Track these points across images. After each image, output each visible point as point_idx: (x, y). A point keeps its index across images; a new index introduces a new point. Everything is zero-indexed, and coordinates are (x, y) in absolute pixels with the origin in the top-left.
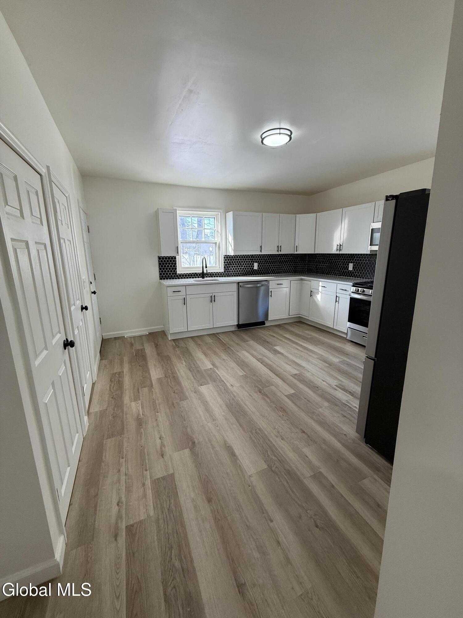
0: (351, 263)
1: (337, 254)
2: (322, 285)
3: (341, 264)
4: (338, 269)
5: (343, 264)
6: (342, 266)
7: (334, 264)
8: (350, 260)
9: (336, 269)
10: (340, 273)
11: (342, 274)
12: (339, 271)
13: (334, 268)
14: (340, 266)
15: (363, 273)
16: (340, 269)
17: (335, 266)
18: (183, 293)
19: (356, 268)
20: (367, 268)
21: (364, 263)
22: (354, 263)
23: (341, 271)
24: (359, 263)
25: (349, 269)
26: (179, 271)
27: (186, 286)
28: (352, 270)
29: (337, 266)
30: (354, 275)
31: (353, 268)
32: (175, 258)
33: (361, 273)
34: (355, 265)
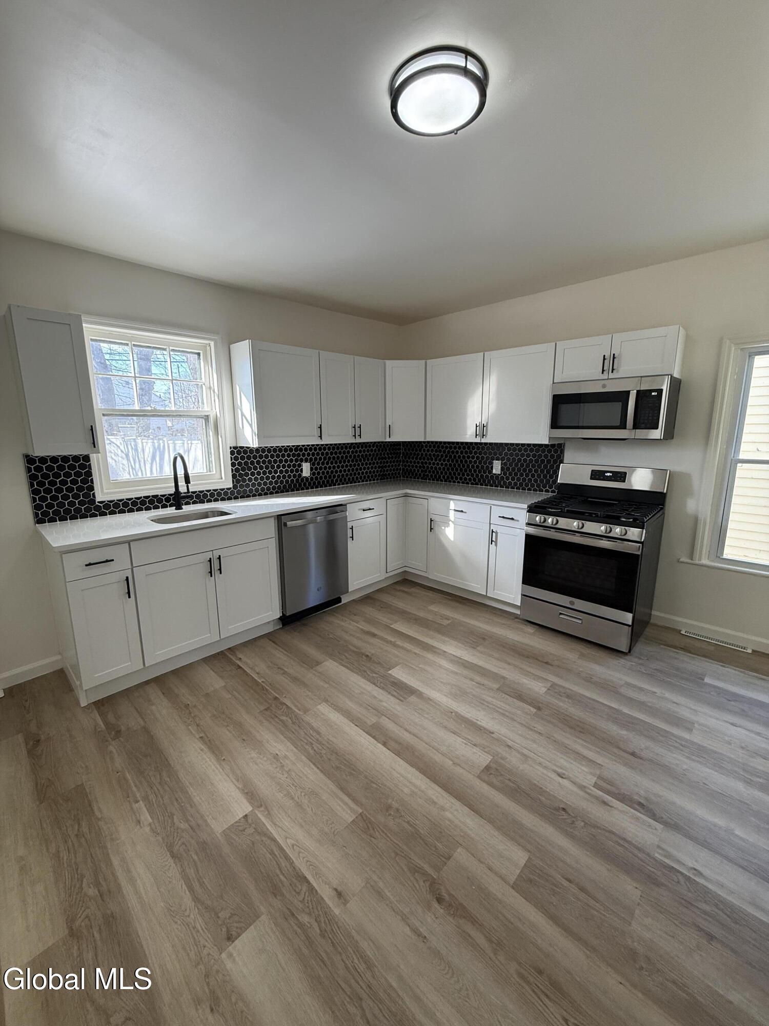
0: (498, 459)
1: (476, 443)
2: (455, 507)
3: (475, 462)
4: (470, 471)
5: (480, 463)
6: (478, 467)
7: (461, 461)
8: (495, 454)
9: (466, 471)
10: (475, 480)
11: (479, 480)
12: (472, 475)
13: (461, 470)
14: (473, 466)
15: (524, 480)
16: (475, 471)
17: (464, 466)
18: (122, 563)
19: (508, 469)
20: (530, 471)
21: (525, 460)
22: (502, 459)
23: (477, 476)
24: (514, 460)
25: (494, 471)
26: (102, 494)
27: (129, 542)
28: (500, 473)
29: (468, 466)
30: (505, 483)
31: (502, 469)
32: (87, 458)
33: (518, 479)
34: (505, 464)
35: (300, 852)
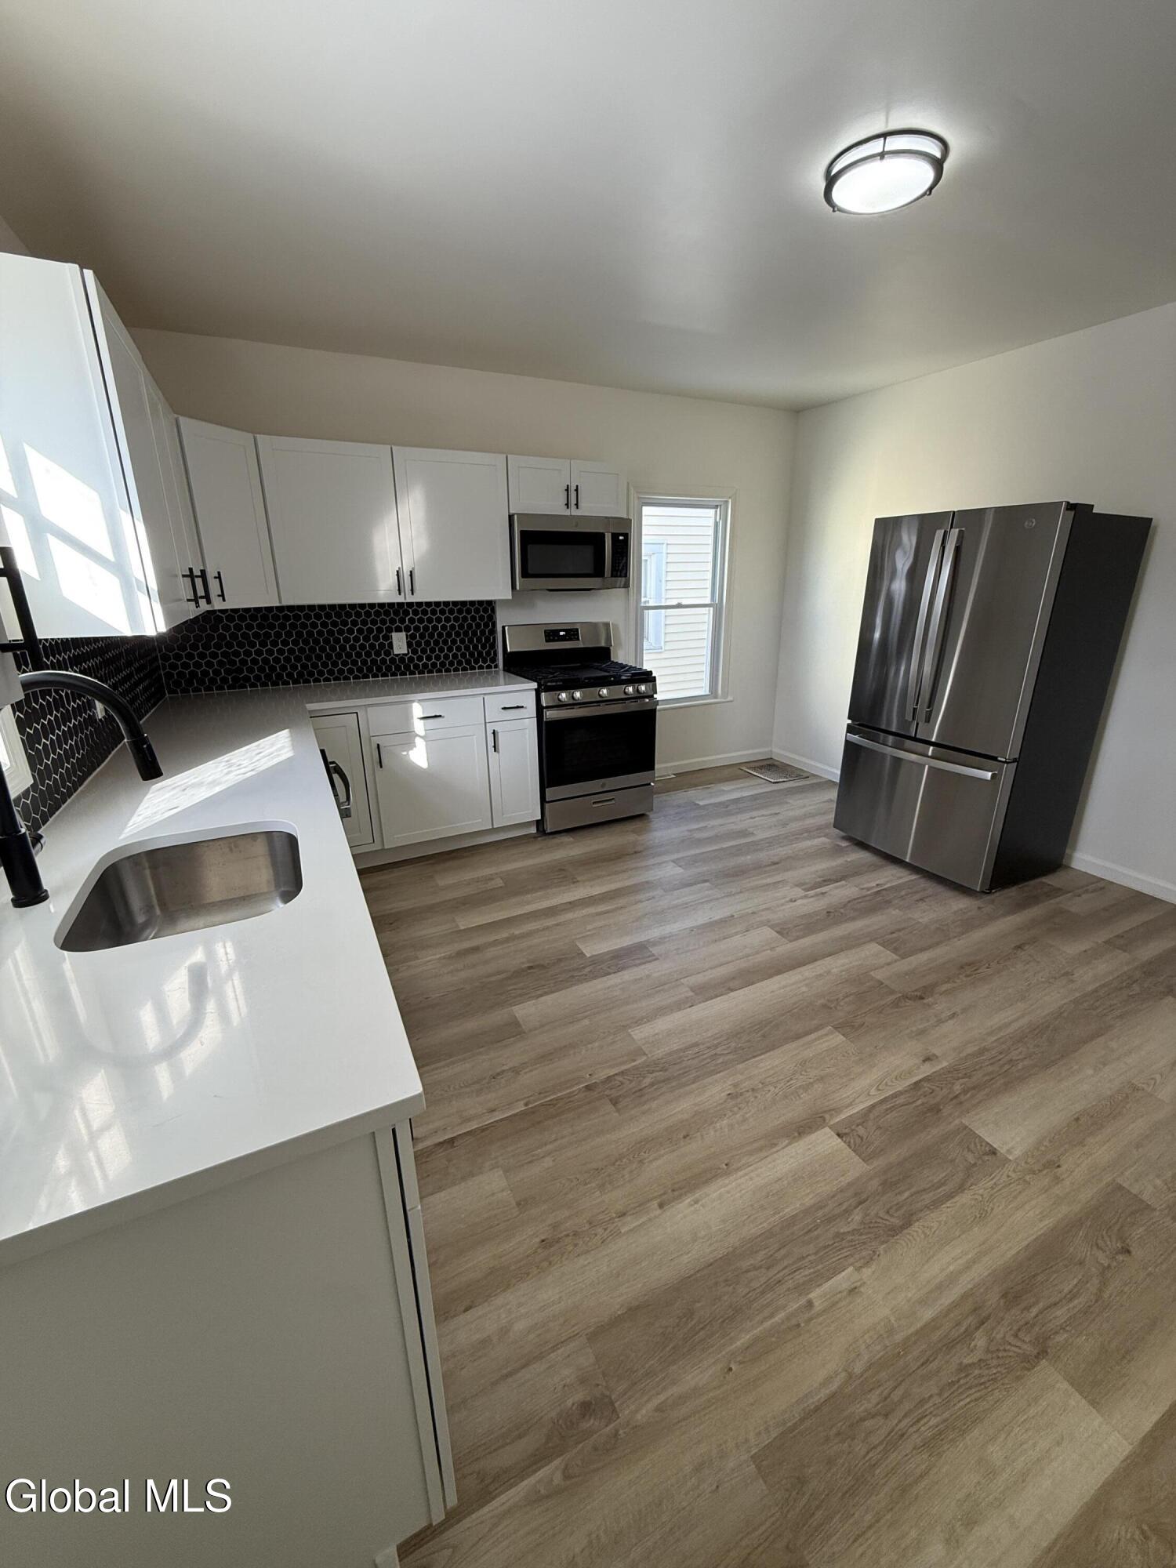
0: (398, 630)
2: (423, 713)
3: (357, 639)
4: (349, 655)
5: (366, 639)
6: (362, 647)
7: (327, 641)
8: (393, 621)
9: (339, 656)
13: (329, 657)
15: (446, 657)
16: (359, 655)
17: (333, 649)
19: (419, 644)
20: (454, 642)
21: (444, 627)
22: (407, 629)
23: (364, 662)
24: (426, 628)
25: (396, 651)
28: (406, 652)
31: (409, 645)
33: (438, 657)
34: (413, 637)
35: (886, 1084)
